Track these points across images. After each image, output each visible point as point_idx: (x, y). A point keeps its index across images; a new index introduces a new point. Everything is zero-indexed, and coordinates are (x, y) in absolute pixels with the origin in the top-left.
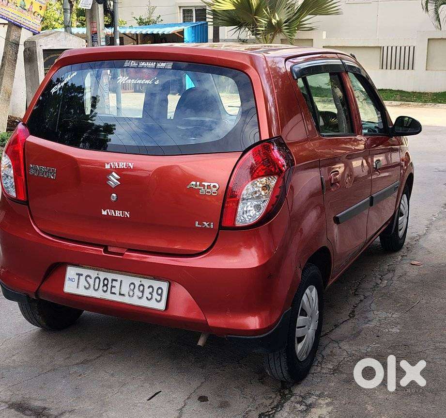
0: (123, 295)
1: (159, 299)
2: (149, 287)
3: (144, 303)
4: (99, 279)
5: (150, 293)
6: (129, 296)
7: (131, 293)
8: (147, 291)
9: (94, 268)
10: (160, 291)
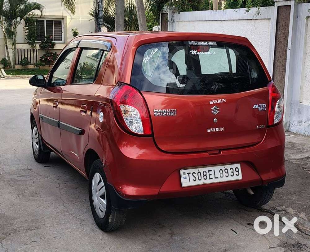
0: (217, 178)
1: (238, 174)
2: (230, 169)
3: (230, 179)
4: (200, 173)
5: (232, 172)
6: (221, 177)
7: (222, 175)
8: (230, 172)
9: (195, 167)
10: (237, 170)
